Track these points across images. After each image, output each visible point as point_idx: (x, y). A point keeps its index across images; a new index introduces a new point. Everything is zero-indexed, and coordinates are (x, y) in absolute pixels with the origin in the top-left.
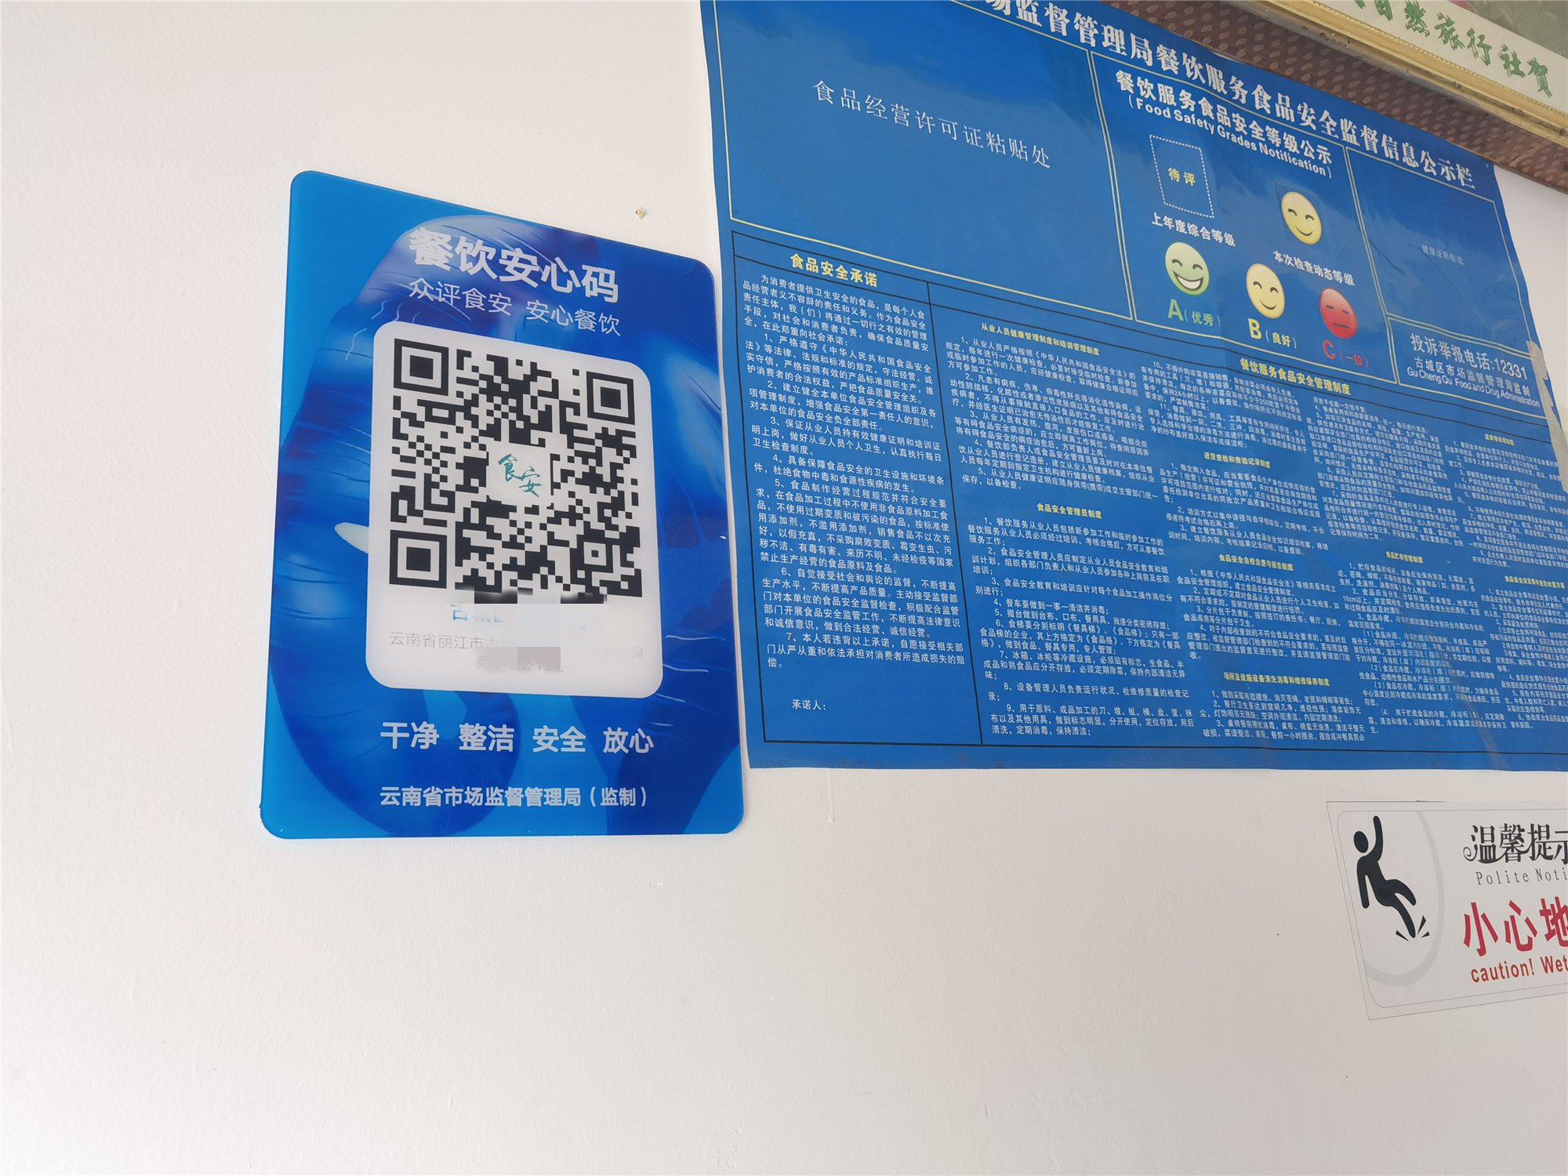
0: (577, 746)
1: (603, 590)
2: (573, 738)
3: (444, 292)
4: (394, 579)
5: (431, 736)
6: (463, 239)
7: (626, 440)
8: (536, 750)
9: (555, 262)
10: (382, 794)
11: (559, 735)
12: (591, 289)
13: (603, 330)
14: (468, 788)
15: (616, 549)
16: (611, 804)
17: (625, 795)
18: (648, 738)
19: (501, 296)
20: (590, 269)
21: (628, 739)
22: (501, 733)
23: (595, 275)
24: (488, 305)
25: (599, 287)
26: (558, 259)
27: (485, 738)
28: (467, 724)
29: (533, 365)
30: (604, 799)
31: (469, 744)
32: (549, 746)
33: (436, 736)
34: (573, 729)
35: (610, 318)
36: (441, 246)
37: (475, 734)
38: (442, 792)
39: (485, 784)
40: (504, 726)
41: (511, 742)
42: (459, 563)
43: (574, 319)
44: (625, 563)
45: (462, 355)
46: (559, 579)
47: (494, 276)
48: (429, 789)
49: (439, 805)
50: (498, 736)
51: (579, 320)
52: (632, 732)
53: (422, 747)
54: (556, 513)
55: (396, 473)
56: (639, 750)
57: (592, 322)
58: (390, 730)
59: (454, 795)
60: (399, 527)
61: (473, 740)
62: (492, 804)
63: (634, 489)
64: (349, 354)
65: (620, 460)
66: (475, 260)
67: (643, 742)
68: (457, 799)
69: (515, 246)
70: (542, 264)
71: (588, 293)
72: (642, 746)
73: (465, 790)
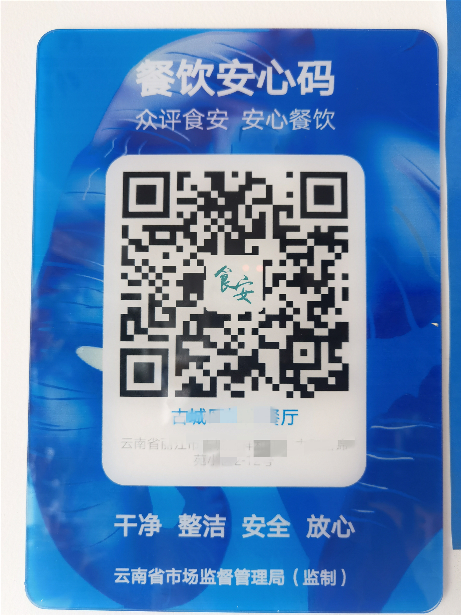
0: (282, 533)
1: (311, 388)
2: (278, 525)
3: (166, 118)
4: (124, 392)
5: (155, 525)
6: (184, 62)
7: (338, 236)
8: (245, 536)
9: (271, 65)
10: (116, 574)
11: (266, 522)
12: (307, 85)
13: (318, 126)
14: (186, 569)
15: (325, 346)
16: (313, 584)
17: (326, 576)
18: (350, 524)
19: (218, 111)
20: (305, 65)
21: (330, 526)
22: (214, 522)
23: (311, 70)
24: (206, 123)
25: (315, 81)
26: (274, 62)
27: (200, 526)
28: (185, 515)
29: (249, 175)
30: (306, 580)
31: (187, 532)
32: (256, 533)
33: (159, 525)
34: (278, 517)
35: (326, 113)
36: (165, 74)
37: (192, 523)
38: (163, 572)
39: (200, 565)
40: (217, 515)
41: (222, 530)
42: (179, 373)
43: (288, 119)
44: (333, 359)
45: (182, 175)
46: (269, 380)
47: (211, 92)
48: (153, 570)
49: (161, 583)
50: (212, 524)
51: (294, 121)
52: (335, 519)
53: (148, 535)
54: (268, 317)
55: (125, 297)
56: (340, 535)
57: (306, 121)
58: (122, 521)
59: (174, 575)
60: (127, 345)
61: (190, 528)
62: (206, 583)
63: (345, 284)
64: (86, 194)
65: (331, 256)
66: (193, 80)
67: (344, 528)
68: (176, 578)
69: (231, 57)
70: (258, 69)
71: (304, 91)
72: (344, 531)
73: (183, 571)
